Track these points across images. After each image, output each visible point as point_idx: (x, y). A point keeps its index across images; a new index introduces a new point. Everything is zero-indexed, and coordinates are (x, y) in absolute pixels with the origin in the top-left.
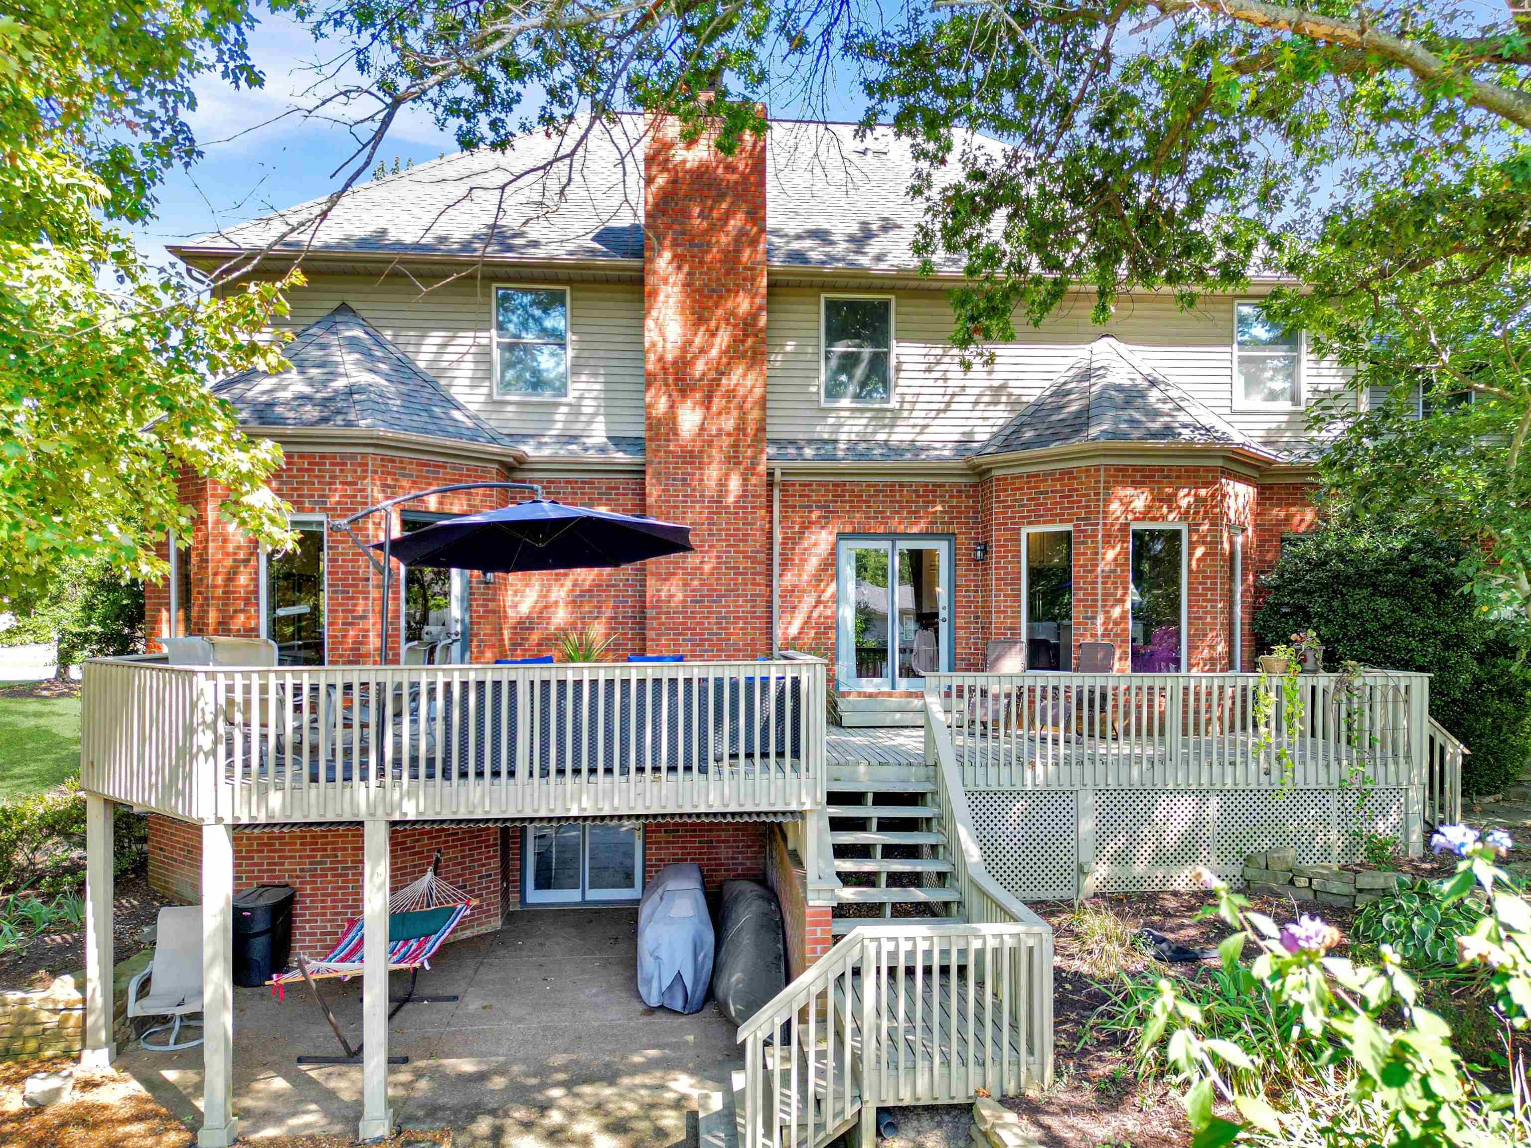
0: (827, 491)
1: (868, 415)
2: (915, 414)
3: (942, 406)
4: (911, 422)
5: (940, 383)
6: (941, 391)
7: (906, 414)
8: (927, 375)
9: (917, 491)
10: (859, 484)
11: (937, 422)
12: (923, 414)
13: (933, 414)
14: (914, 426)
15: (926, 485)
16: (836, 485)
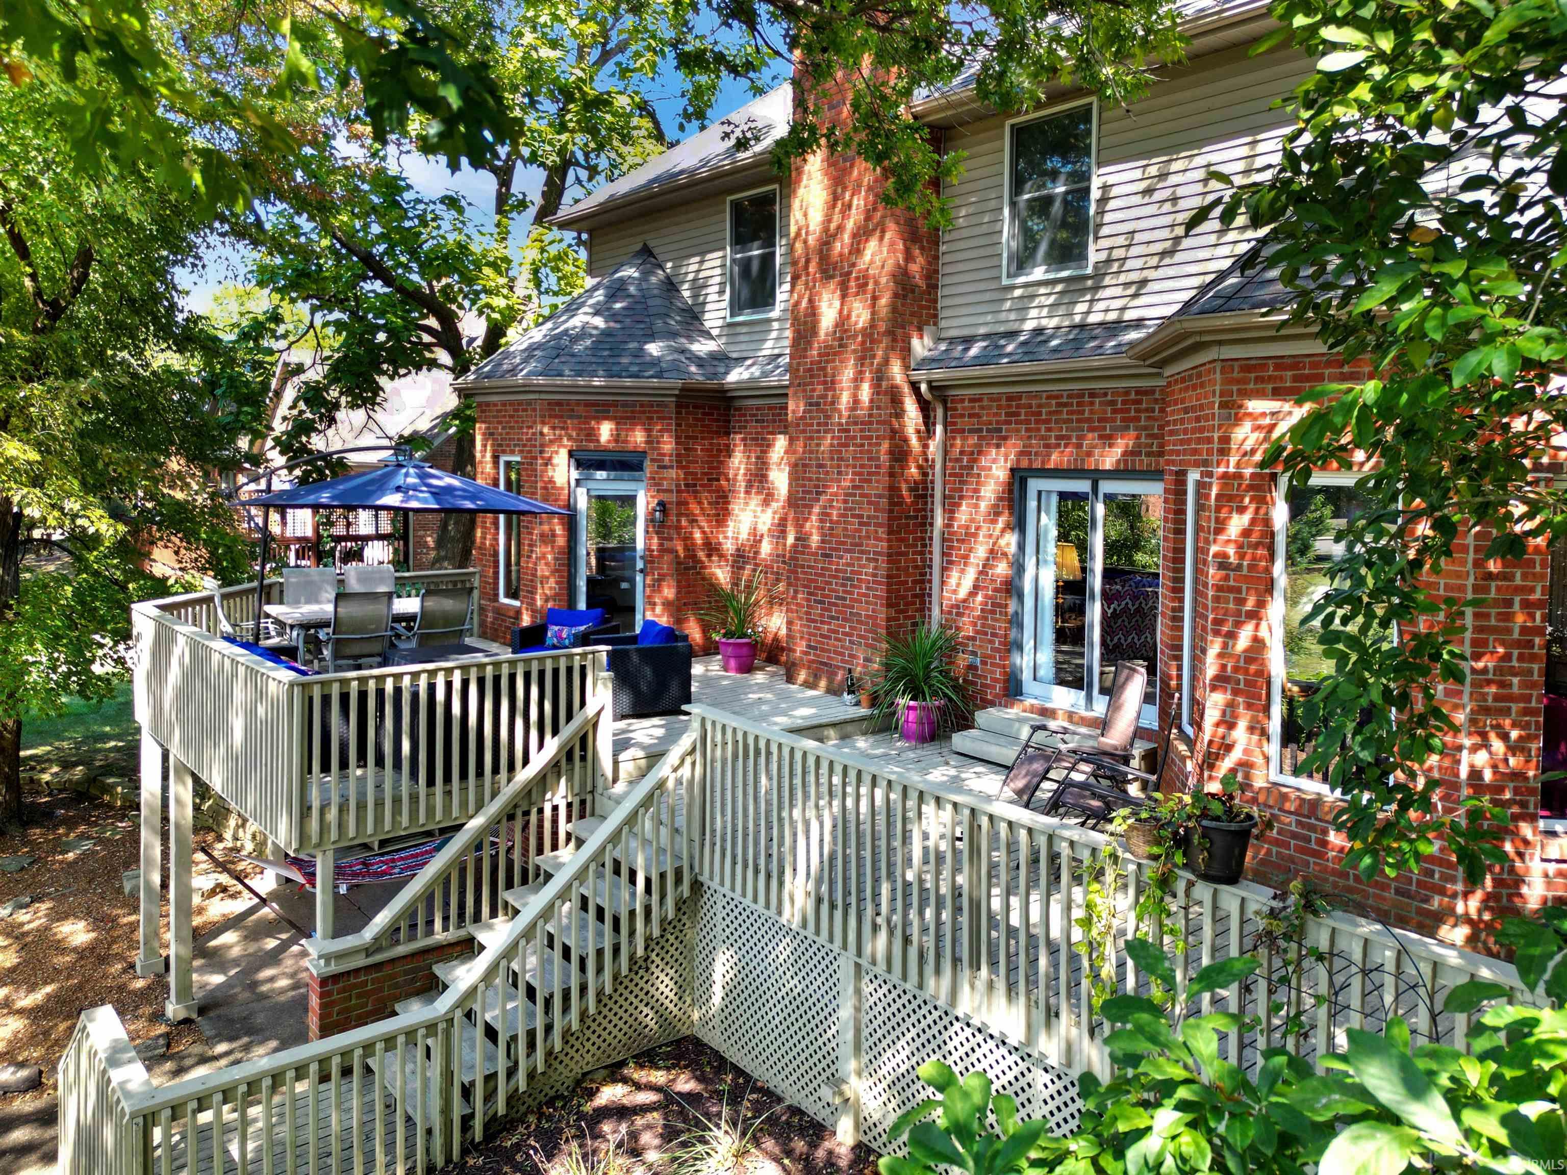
0: (999, 407)
1: (1059, 288)
2: (1129, 265)
3: (1168, 244)
4: (1123, 278)
5: (1167, 207)
6: (1168, 220)
7: (1115, 267)
8: (1147, 200)
9: (1113, 403)
10: (1037, 395)
11: (1160, 273)
12: (1139, 263)
13: (1154, 261)
14: (1127, 285)
15: (1127, 392)
16: (1010, 398)
